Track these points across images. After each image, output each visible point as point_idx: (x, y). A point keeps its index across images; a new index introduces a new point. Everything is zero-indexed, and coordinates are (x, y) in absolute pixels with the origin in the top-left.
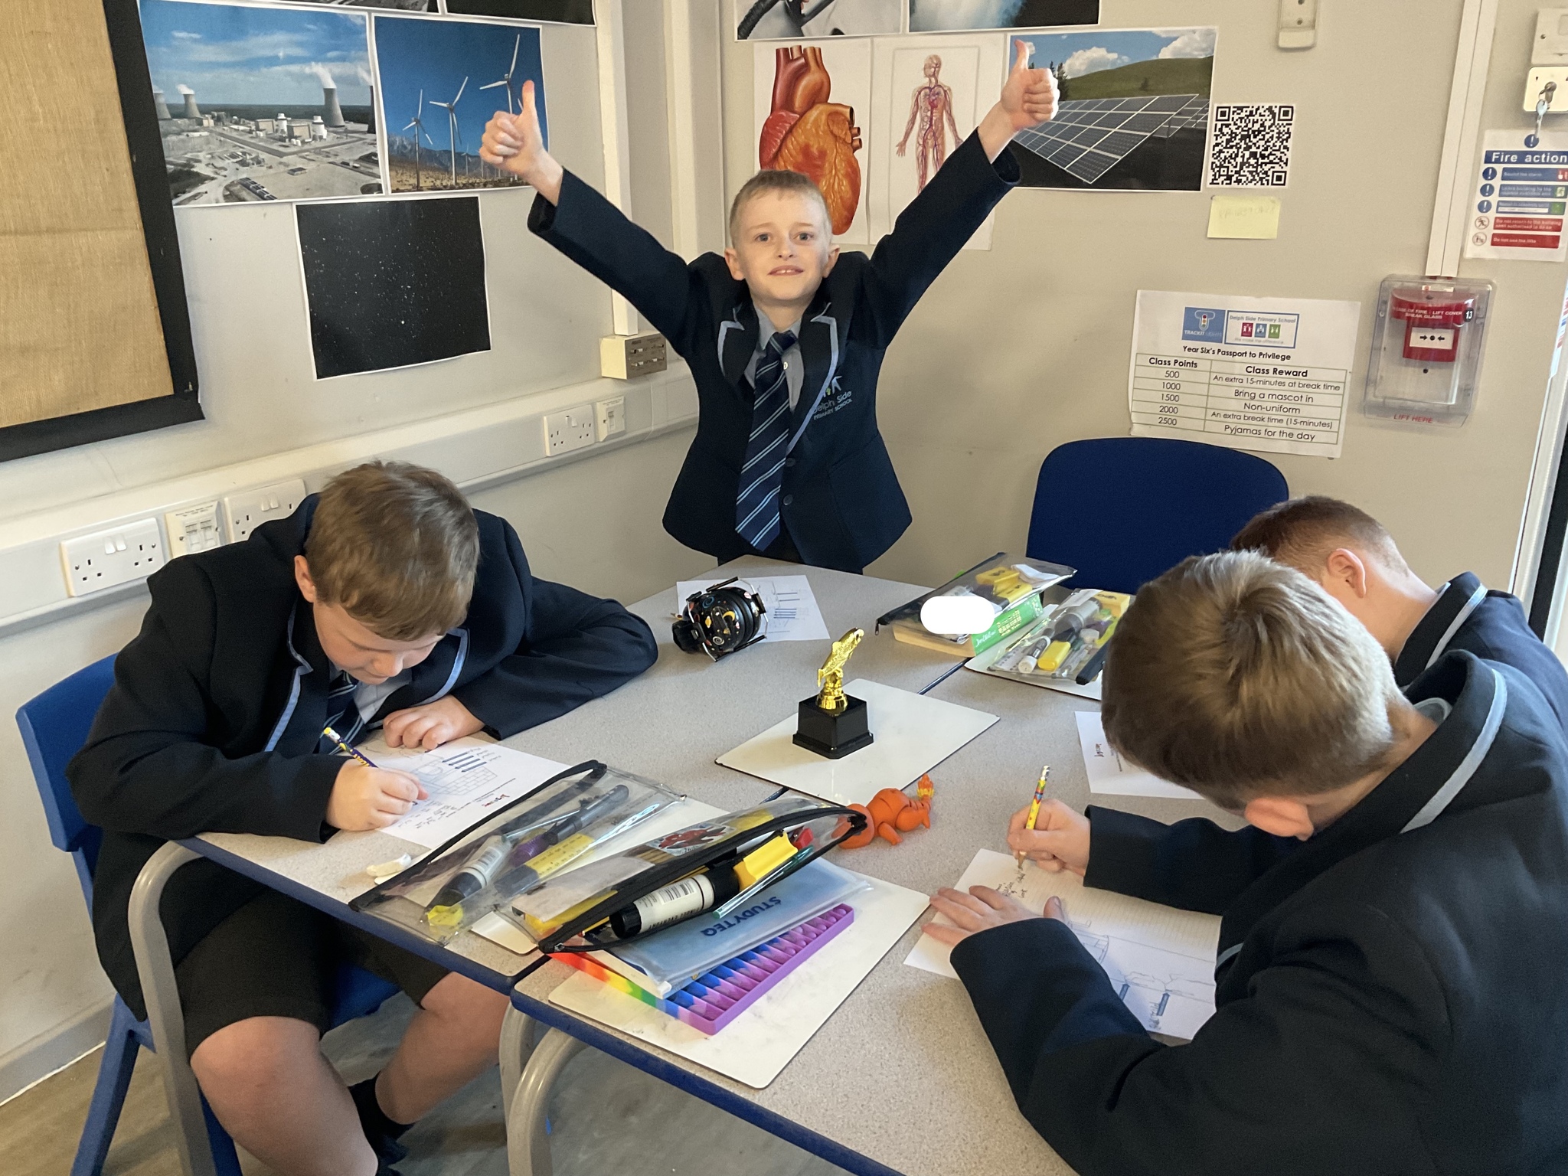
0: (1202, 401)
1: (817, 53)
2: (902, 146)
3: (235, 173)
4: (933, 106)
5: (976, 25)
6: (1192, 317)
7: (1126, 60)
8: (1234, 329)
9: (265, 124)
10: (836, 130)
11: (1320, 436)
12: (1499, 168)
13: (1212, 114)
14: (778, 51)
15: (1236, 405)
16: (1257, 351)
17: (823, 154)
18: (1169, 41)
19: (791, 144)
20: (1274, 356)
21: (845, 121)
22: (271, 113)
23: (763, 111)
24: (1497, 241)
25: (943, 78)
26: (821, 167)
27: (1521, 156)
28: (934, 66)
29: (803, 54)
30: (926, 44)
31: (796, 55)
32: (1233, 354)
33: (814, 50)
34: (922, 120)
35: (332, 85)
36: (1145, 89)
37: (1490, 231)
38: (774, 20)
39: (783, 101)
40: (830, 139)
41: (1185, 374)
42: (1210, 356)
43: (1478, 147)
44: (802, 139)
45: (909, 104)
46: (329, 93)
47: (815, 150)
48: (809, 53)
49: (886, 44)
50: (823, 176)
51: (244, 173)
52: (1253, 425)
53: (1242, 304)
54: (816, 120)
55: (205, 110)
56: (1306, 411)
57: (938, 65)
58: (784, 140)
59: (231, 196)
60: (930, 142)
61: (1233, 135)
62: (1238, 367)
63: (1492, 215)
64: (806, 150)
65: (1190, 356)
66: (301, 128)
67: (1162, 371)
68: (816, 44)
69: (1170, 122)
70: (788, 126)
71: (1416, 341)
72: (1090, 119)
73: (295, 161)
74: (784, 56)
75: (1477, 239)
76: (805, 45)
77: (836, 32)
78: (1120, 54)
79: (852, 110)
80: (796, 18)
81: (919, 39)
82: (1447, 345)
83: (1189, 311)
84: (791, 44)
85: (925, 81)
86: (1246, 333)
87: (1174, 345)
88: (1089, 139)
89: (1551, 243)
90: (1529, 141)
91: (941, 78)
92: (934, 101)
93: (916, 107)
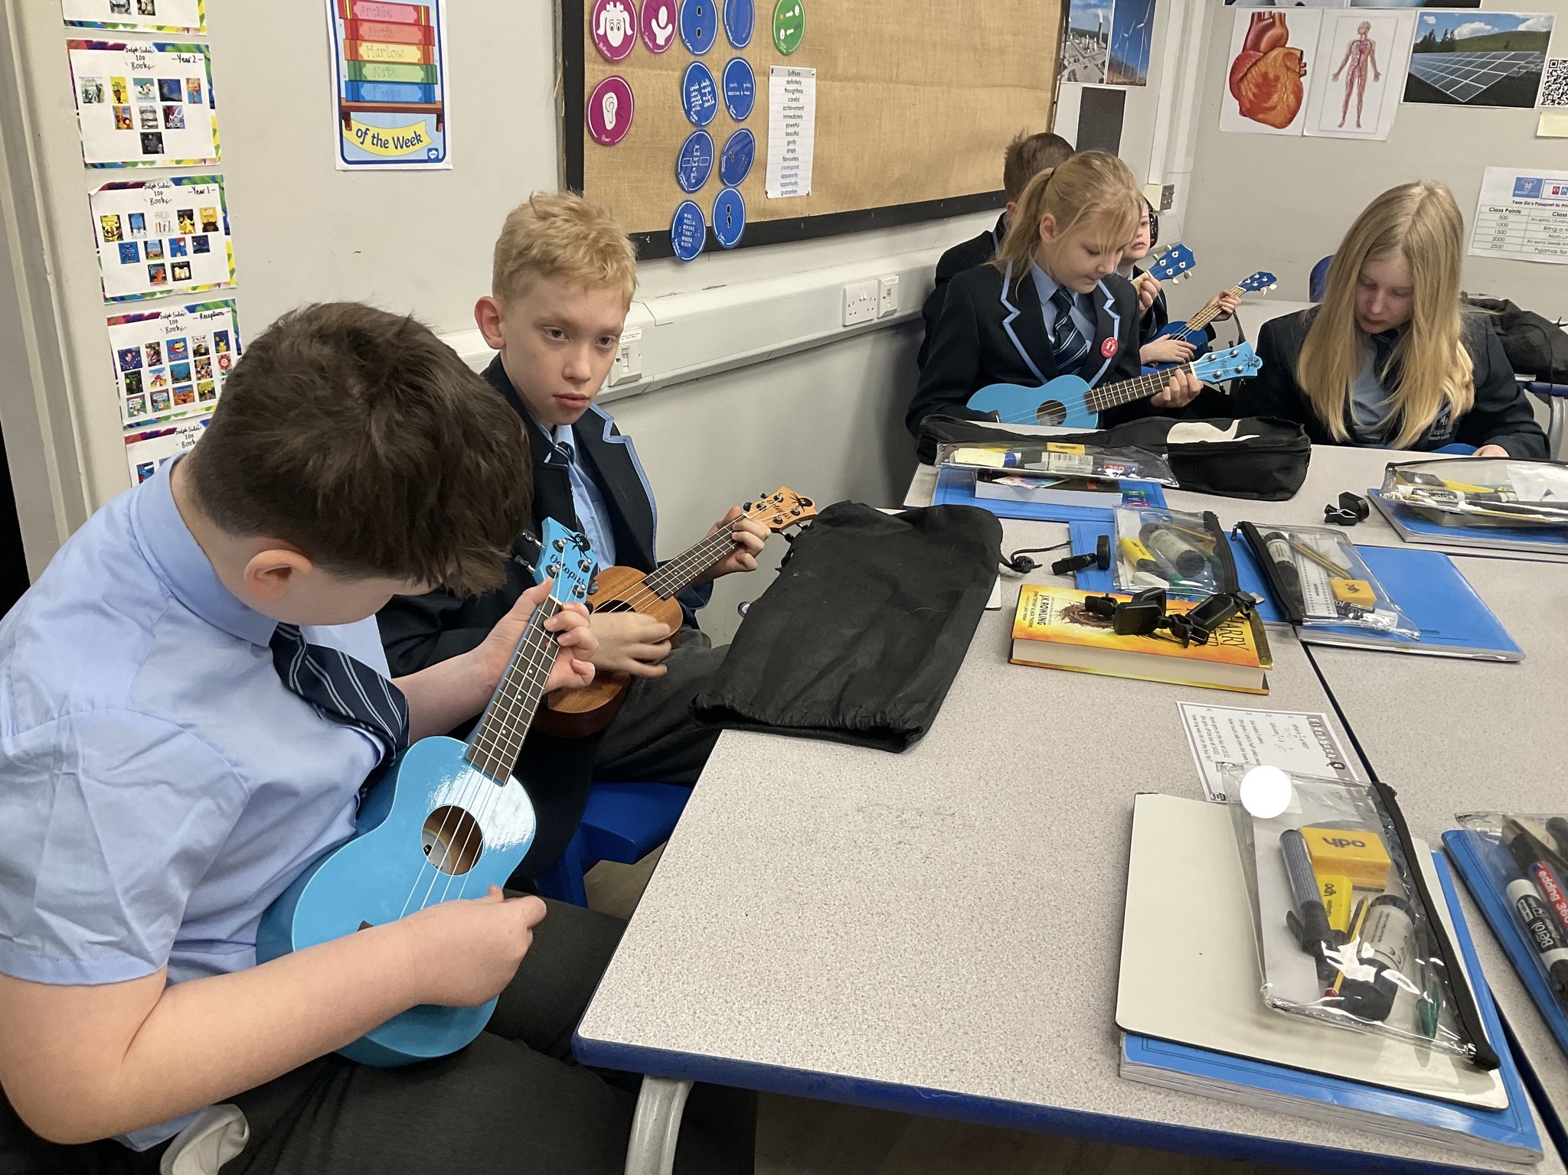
0: (1522, 234)
1: (1282, 17)
2: (1336, 76)
4: (1361, 52)
5: (1397, 5)
6: (1520, 184)
7: (1496, 30)
8: (1547, 190)
9: (1083, 40)
10: (1288, 64)
13: (1546, 64)
14: (1253, 15)
15: (1544, 236)
16: (1561, 203)
17: (1277, 78)
18: (1525, 20)
19: (1254, 70)
21: (1296, 63)
22: (1085, 34)
23: (1237, 50)
26: (1275, 86)
28: (1365, 28)
29: (1272, 16)
31: (1266, 17)
32: (1545, 205)
33: (1280, 15)
34: (1353, 60)
35: (1101, 21)
36: (1507, 48)
39: (1253, 45)
40: (1284, 70)
41: (1512, 217)
42: (1530, 206)
44: (1263, 69)
45: (1345, 50)
46: (1100, 25)
47: (1271, 76)
48: (1277, 17)
49: (1333, 13)
50: (1275, 92)
51: (1074, 67)
52: (1553, 248)
53: (1554, 175)
54: (1275, 59)
57: (1368, 28)
58: (1249, 69)
59: (1069, 78)
60: (1357, 74)
61: (1559, 77)
62: (1547, 213)
64: (1265, 76)
65: (1516, 207)
66: (1091, 43)
67: (1497, 215)
68: (1282, 11)
69: (1520, 68)
70: (1254, 60)
72: (1469, 63)
73: (1086, 61)
74: (1258, 17)
76: (1274, 11)
77: (1300, 4)
78: (1493, 26)
79: (1302, 52)
81: (1357, 11)
83: (1519, 179)
84: (1265, 10)
85: (1358, 37)
86: (1555, 193)
87: (1507, 199)
88: (1466, 75)
91: (1370, 36)
92: (1363, 49)
93: (1350, 53)
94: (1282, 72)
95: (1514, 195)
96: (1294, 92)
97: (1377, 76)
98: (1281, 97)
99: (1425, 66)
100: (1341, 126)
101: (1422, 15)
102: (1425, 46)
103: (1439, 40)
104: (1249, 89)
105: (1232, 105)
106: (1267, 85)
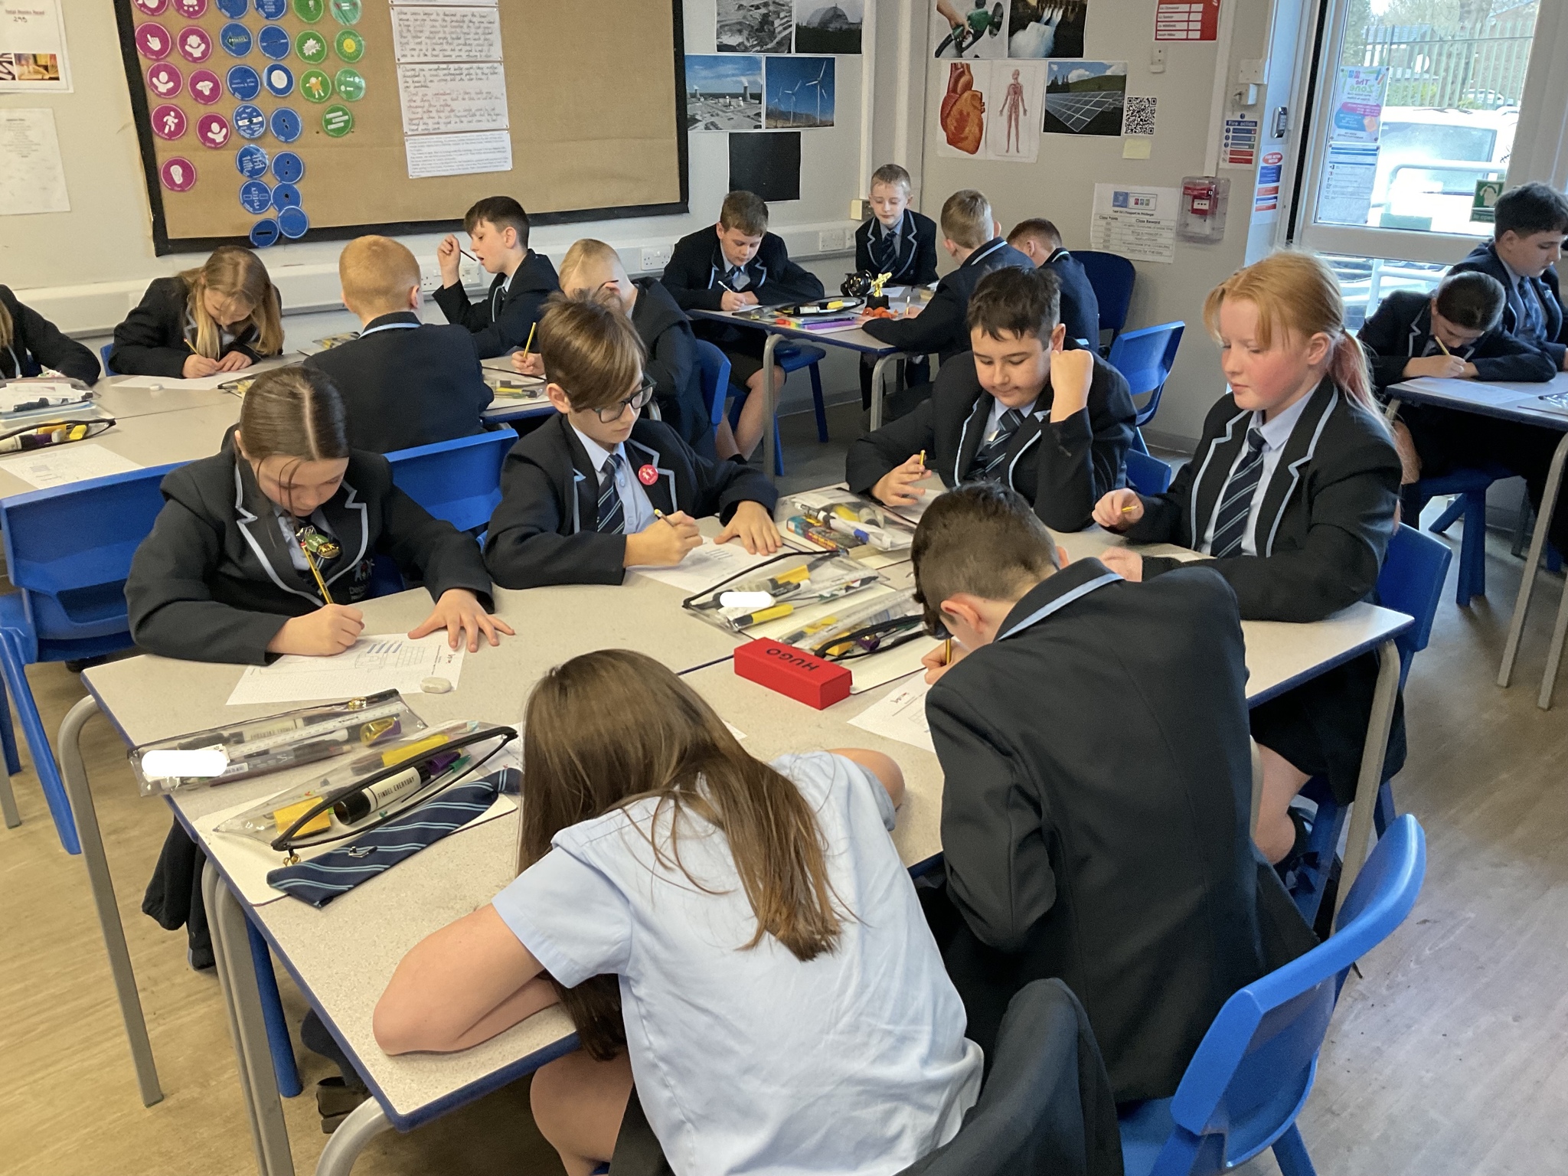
0: (1119, 236)
1: (968, 66)
2: (1002, 111)
3: (709, 119)
4: (1015, 93)
5: (1034, 56)
6: (1117, 196)
7: (1093, 75)
8: (1132, 201)
9: (721, 100)
10: (974, 103)
11: (1165, 253)
12: (1231, 128)
13: (1126, 101)
14: (952, 64)
15: (1131, 238)
16: (1140, 212)
17: (968, 114)
18: (1110, 66)
19: (955, 109)
20: (1147, 214)
21: (978, 97)
22: (723, 96)
23: (943, 93)
24: (1232, 161)
26: (967, 121)
27: (1239, 123)
28: (1016, 74)
29: (962, 67)
30: (1015, 63)
31: (959, 66)
32: (1131, 213)
33: (967, 64)
34: (1011, 99)
35: (747, 85)
36: (1100, 89)
37: (1228, 156)
39: (953, 89)
40: (972, 107)
41: (1113, 223)
42: (1124, 214)
43: (1223, 119)
44: (960, 107)
45: (1006, 92)
46: (746, 88)
47: (965, 114)
48: (965, 66)
49: (998, 62)
50: (968, 125)
51: (713, 119)
52: (1139, 248)
53: (1135, 190)
54: (966, 98)
55: (701, 95)
56: (1160, 240)
57: (1018, 74)
58: (952, 107)
59: (707, 128)
60: (1013, 110)
61: (1134, 111)
62: (1133, 219)
63: (1229, 149)
64: (961, 113)
65: (1115, 215)
66: (734, 102)
67: (1104, 222)
68: (968, 62)
69: (1110, 104)
70: (954, 100)
71: (1196, 206)
72: (1078, 101)
73: (730, 115)
74: (954, 66)
75: (1224, 160)
76: (964, 62)
77: (977, 56)
78: (1091, 72)
79: (982, 94)
81: (1011, 61)
82: (1206, 207)
83: (1116, 194)
84: (958, 61)
85: (1012, 81)
86: (1136, 203)
87: (1109, 209)
88: (1077, 111)
89: (1249, 162)
90: (1242, 116)
91: (1020, 80)
92: (1016, 90)
93: (1009, 94)
94: (971, 109)
95: (1114, 206)
96: (978, 124)
97: (1025, 111)
98: (970, 130)
99: (1054, 103)
100: (1007, 151)
101: (1050, 63)
102: (1053, 88)
103: (1060, 83)
104: (952, 123)
105: (942, 135)
106: (962, 120)
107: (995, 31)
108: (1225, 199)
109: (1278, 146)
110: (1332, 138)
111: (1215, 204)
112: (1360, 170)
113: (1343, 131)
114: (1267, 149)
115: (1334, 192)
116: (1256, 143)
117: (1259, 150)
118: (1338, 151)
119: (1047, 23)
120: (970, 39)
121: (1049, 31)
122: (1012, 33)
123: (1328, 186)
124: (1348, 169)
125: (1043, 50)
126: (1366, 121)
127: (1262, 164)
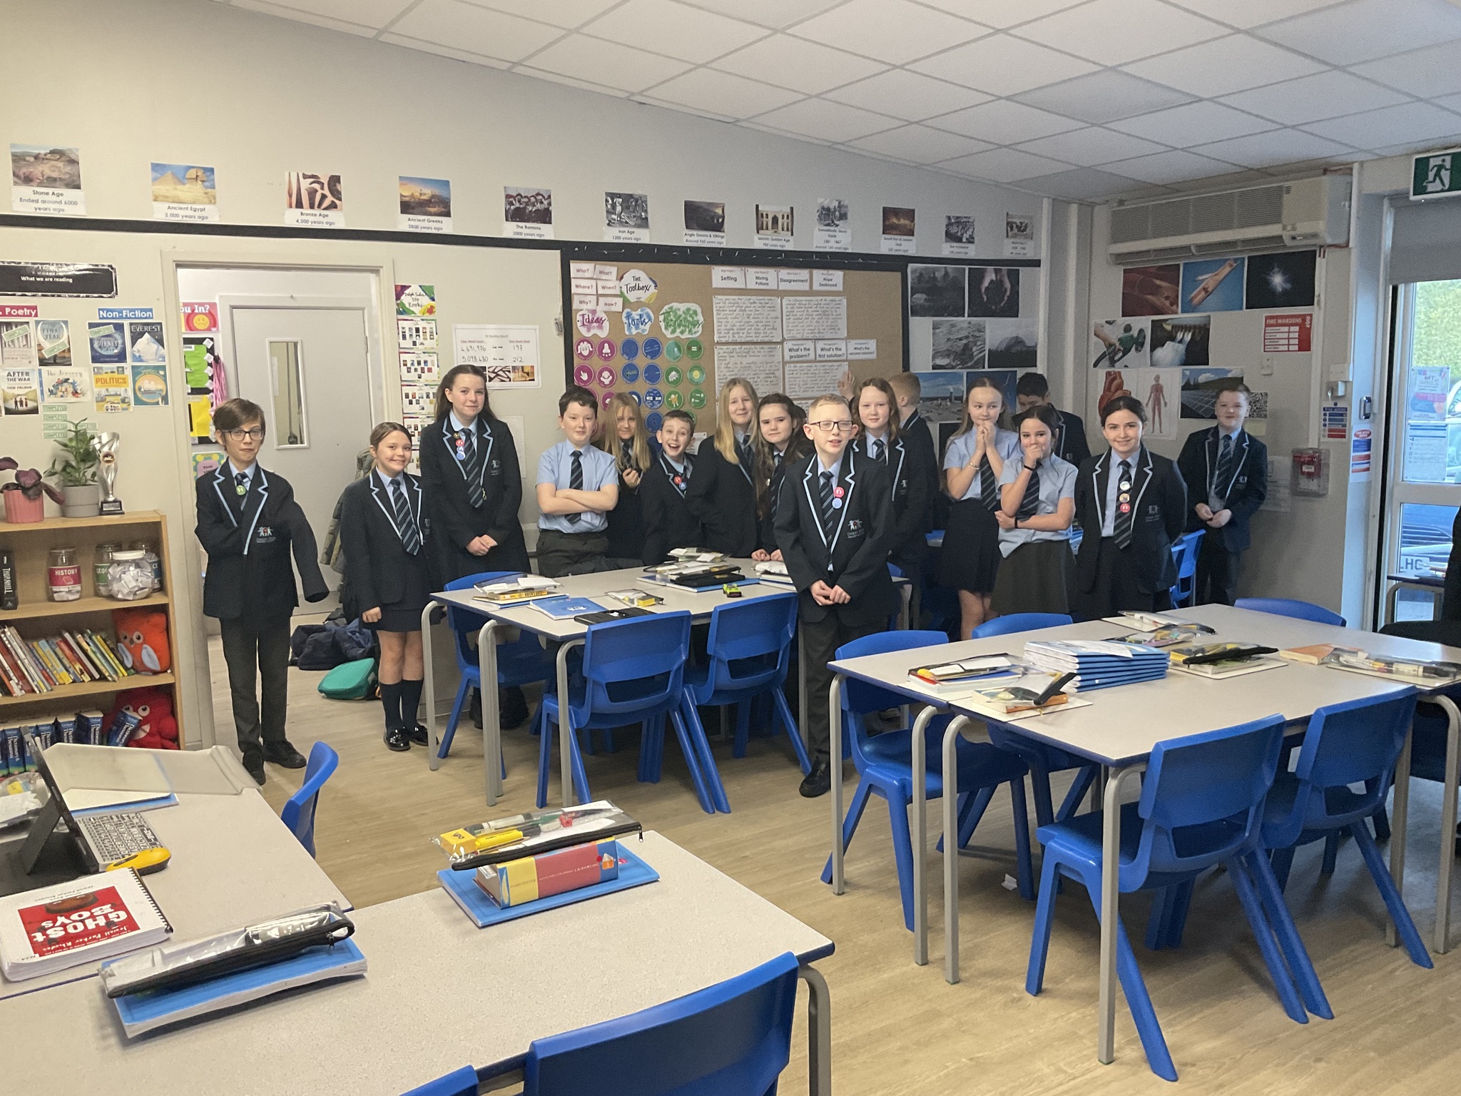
2: (1147, 405)
4: (1157, 391)
5: (1172, 365)
7: (1217, 377)
9: (935, 402)
11: (1282, 504)
12: (1328, 413)
14: (1106, 372)
18: (1230, 371)
22: (936, 399)
24: (1330, 436)
25: (1161, 382)
27: (1333, 409)
28: (1157, 378)
29: (1115, 373)
30: (1156, 370)
34: (1154, 396)
35: (952, 390)
37: (1327, 433)
38: (1105, 362)
43: (1320, 407)
45: (1150, 391)
46: (951, 393)
48: (1117, 373)
49: (1143, 370)
56: (1278, 496)
57: (1159, 378)
60: (1157, 404)
63: (1327, 428)
66: (943, 403)
68: (1119, 370)
70: (1109, 397)
71: (1304, 470)
72: (1207, 396)
73: (940, 411)
74: (1108, 374)
75: (1324, 436)
76: (1116, 370)
77: (1126, 366)
78: (1216, 375)
79: (1131, 392)
80: (1113, 363)
82: (1312, 470)
84: (1111, 370)
85: (1154, 383)
88: (1207, 403)
89: (1344, 436)
90: (1336, 404)
92: (1158, 389)
93: (1151, 393)
97: (1166, 404)
99: (1188, 397)
100: (1153, 433)
101: (1183, 370)
102: (1186, 387)
103: (1192, 384)
107: (1139, 348)
108: (1328, 465)
109: (1365, 425)
110: (1410, 419)
111: (1319, 467)
112: (1436, 441)
113: (1418, 413)
114: (1357, 426)
115: (1415, 458)
116: (1347, 423)
117: (1350, 429)
118: (1415, 427)
119: (1180, 342)
120: (1121, 354)
121: (1182, 347)
122: (1153, 349)
123: (1411, 454)
124: (1425, 441)
125: (1177, 360)
126: (1436, 405)
127: (1354, 438)
